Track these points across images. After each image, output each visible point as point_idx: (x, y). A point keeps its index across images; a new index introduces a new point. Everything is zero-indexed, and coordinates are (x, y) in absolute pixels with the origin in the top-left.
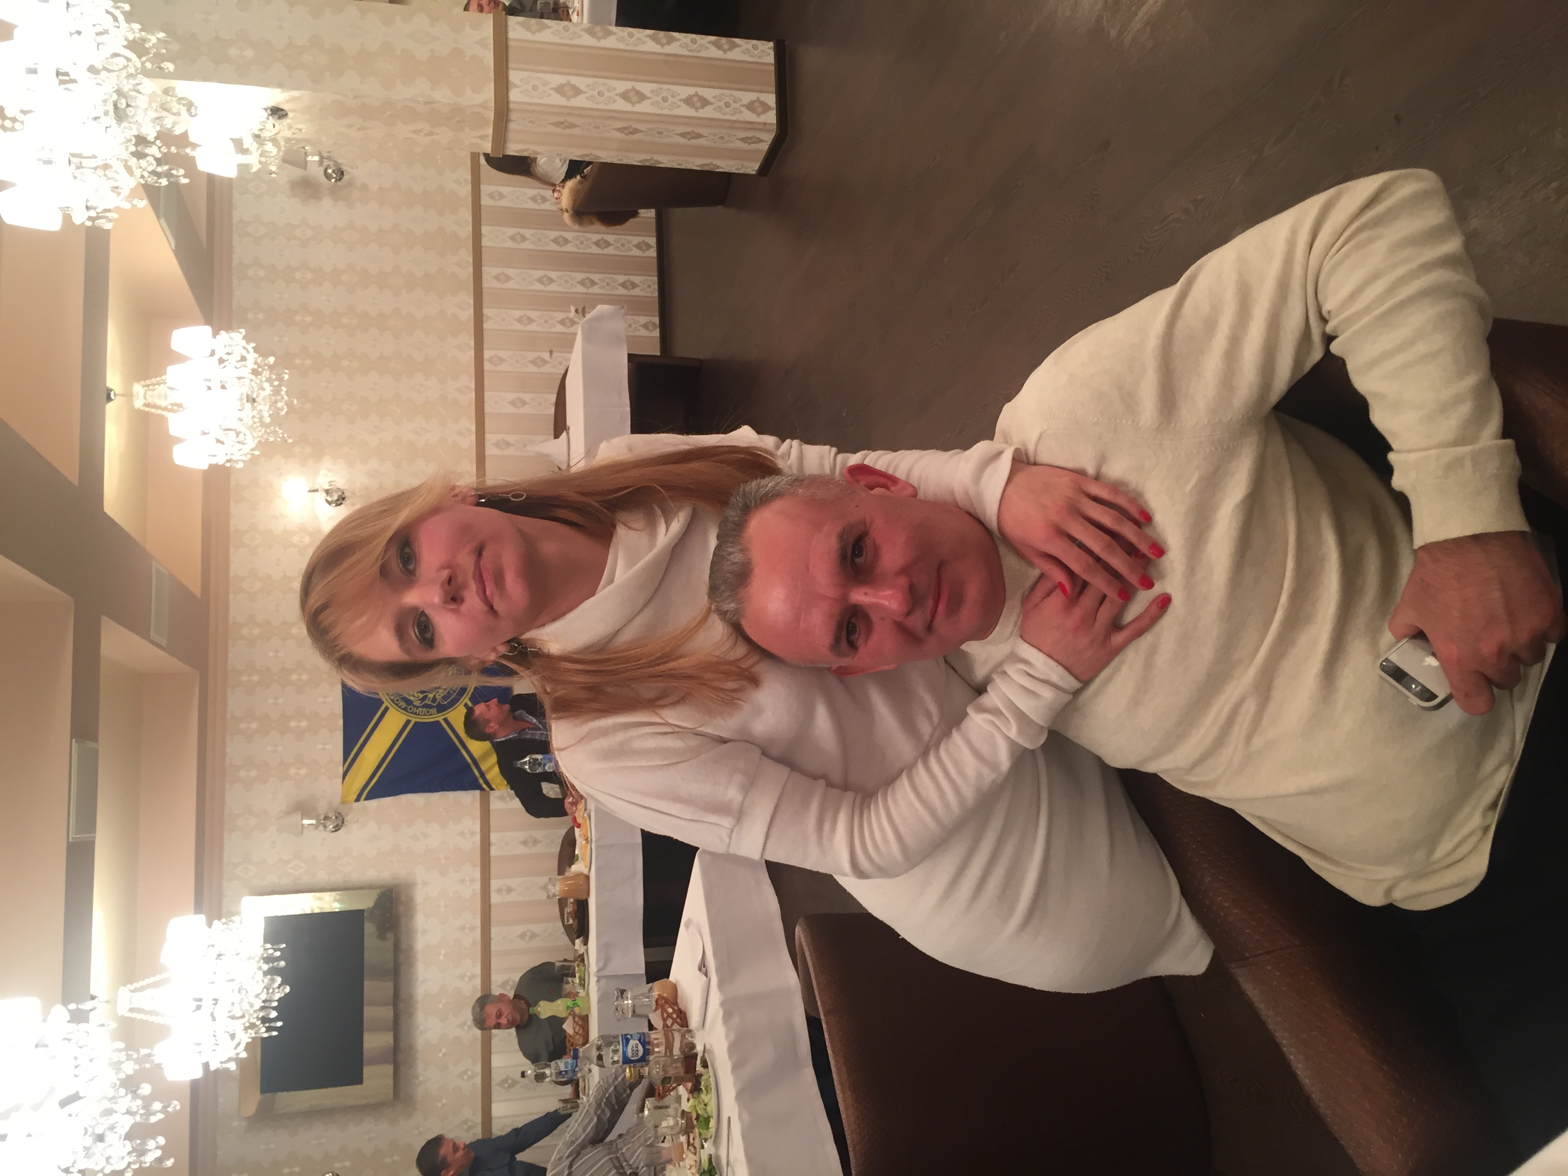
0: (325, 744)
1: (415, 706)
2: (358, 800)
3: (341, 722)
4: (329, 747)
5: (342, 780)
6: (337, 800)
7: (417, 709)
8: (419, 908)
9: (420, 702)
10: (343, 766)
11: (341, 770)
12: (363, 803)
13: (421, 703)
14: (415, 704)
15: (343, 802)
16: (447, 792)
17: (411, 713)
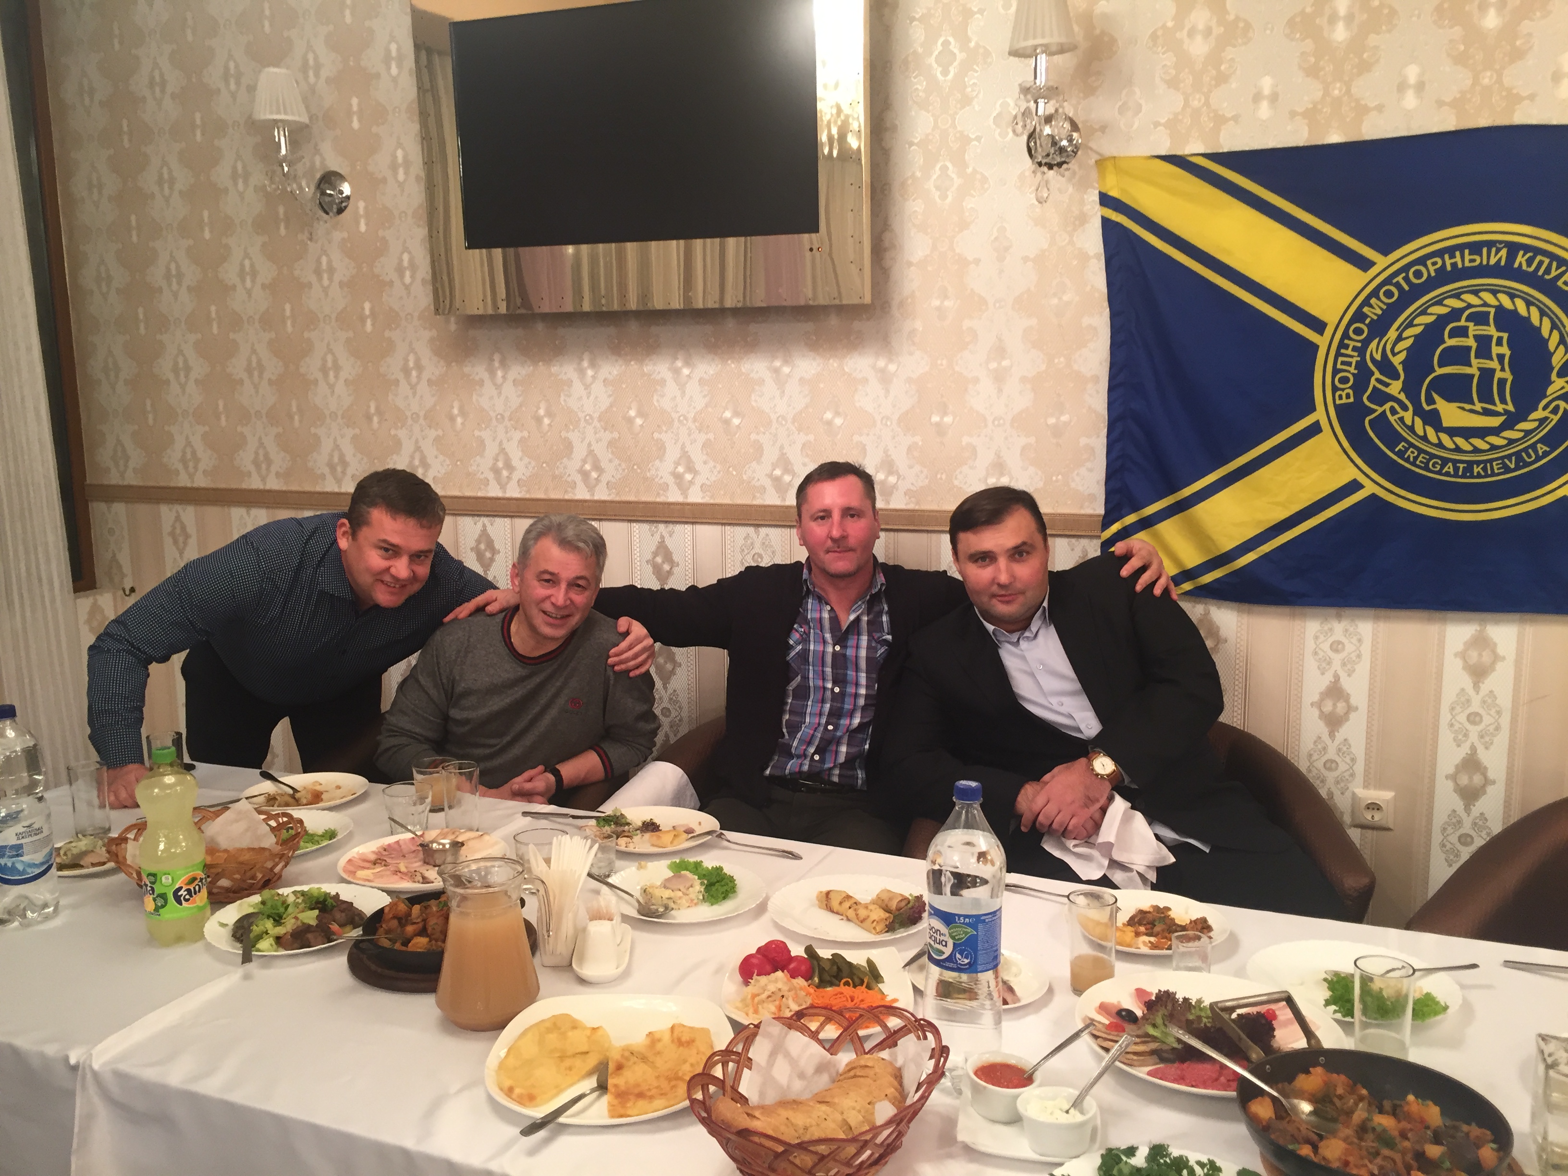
0: (1274, 98)
1: (1366, 343)
2: (1106, 200)
3: (1335, 138)
4: (1264, 110)
5: (1163, 153)
6: (1107, 147)
7: (1355, 349)
8: (834, 363)
9: (1378, 357)
10: (1205, 155)
11: (1193, 147)
12: (1096, 213)
13: (1372, 359)
14: (1373, 345)
15: (1101, 163)
16: (1105, 431)
17: (1345, 335)
